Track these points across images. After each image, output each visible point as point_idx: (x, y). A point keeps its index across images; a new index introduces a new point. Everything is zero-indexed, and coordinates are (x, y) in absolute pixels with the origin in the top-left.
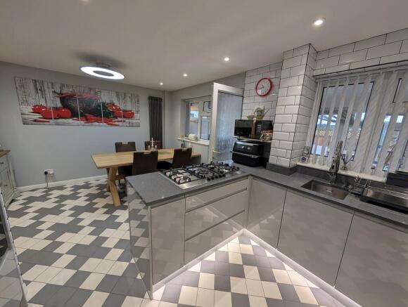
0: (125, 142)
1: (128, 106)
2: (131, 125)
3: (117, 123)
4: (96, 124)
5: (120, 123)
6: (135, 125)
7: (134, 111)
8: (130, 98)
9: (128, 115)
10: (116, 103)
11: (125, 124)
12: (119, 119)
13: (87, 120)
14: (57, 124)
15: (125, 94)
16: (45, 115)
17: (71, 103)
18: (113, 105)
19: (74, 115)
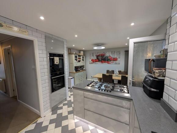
0: (110, 70)
1: (115, 56)
2: (116, 64)
3: (111, 63)
4: (104, 63)
5: (112, 63)
6: (118, 63)
7: (118, 58)
8: (117, 53)
9: (115, 59)
10: (111, 56)
11: (114, 63)
12: (112, 61)
13: (102, 62)
14: (95, 64)
15: (114, 52)
16: (94, 61)
17: (99, 57)
18: (110, 56)
19: (99, 61)
